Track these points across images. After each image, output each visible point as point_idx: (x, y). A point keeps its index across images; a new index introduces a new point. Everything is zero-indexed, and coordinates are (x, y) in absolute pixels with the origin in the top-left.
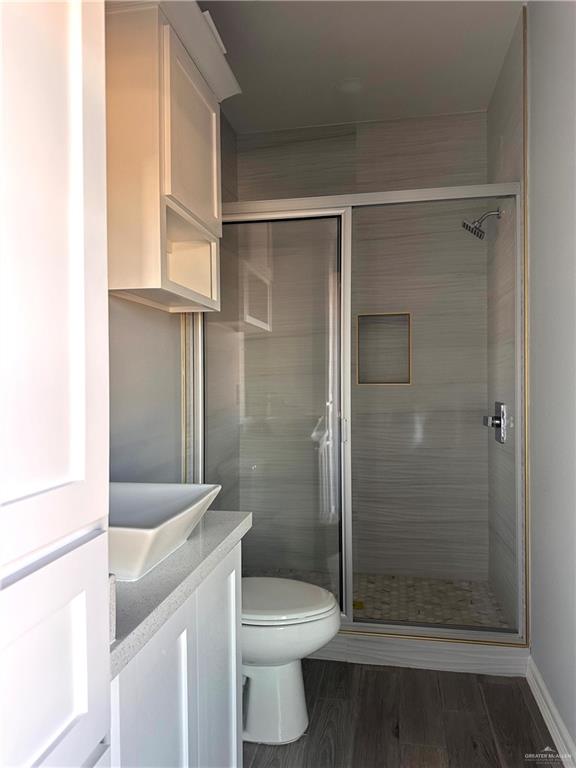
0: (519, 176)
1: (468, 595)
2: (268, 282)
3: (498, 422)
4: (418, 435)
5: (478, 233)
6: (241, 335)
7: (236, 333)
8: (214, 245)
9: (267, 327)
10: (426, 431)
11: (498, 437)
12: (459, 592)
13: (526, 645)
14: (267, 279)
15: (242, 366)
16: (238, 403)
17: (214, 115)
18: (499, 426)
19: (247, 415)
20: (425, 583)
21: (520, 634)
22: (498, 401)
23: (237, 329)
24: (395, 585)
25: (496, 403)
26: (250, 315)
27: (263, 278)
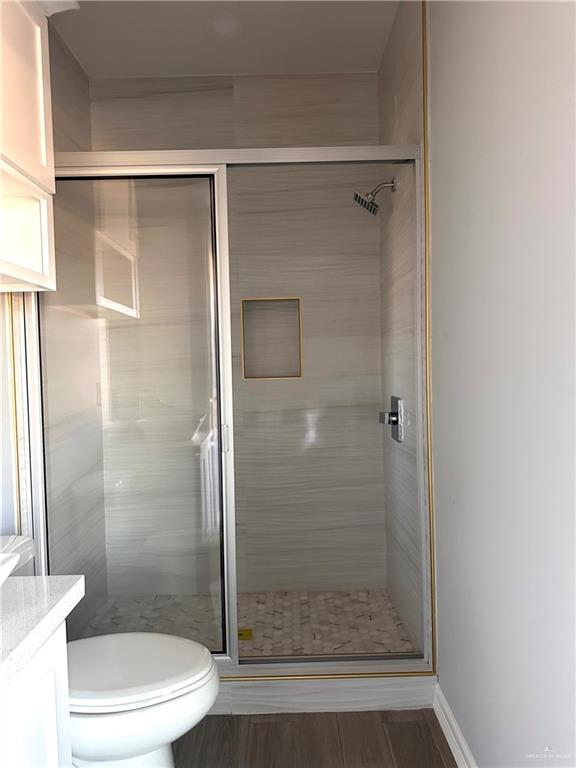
0: (419, 138)
1: (366, 608)
2: (132, 258)
3: (394, 419)
4: (311, 436)
5: (372, 208)
6: (101, 323)
7: (95, 321)
8: (44, 203)
9: (133, 313)
10: (319, 430)
11: (396, 435)
12: (357, 606)
13: (434, 672)
14: (131, 254)
15: (104, 358)
16: (99, 405)
17: (38, 30)
18: (396, 423)
19: (112, 419)
20: (321, 597)
21: (426, 659)
22: (395, 395)
23: (94, 315)
24: (287, 604)
25: (393, 398)
26: (106, 297)
27: (125, 253)
